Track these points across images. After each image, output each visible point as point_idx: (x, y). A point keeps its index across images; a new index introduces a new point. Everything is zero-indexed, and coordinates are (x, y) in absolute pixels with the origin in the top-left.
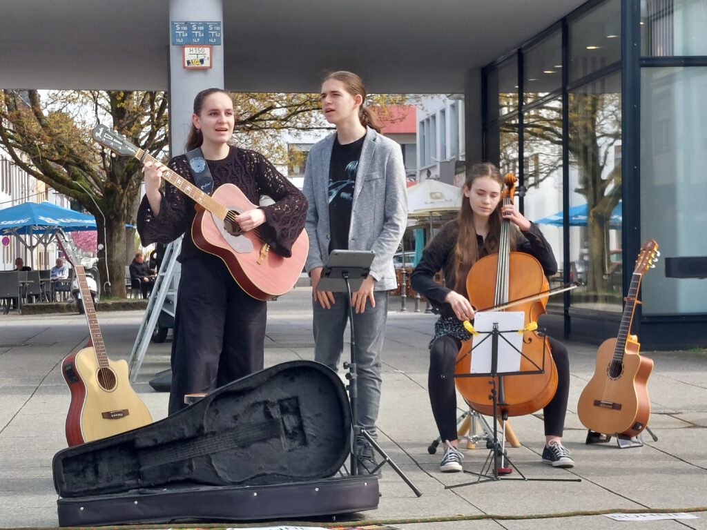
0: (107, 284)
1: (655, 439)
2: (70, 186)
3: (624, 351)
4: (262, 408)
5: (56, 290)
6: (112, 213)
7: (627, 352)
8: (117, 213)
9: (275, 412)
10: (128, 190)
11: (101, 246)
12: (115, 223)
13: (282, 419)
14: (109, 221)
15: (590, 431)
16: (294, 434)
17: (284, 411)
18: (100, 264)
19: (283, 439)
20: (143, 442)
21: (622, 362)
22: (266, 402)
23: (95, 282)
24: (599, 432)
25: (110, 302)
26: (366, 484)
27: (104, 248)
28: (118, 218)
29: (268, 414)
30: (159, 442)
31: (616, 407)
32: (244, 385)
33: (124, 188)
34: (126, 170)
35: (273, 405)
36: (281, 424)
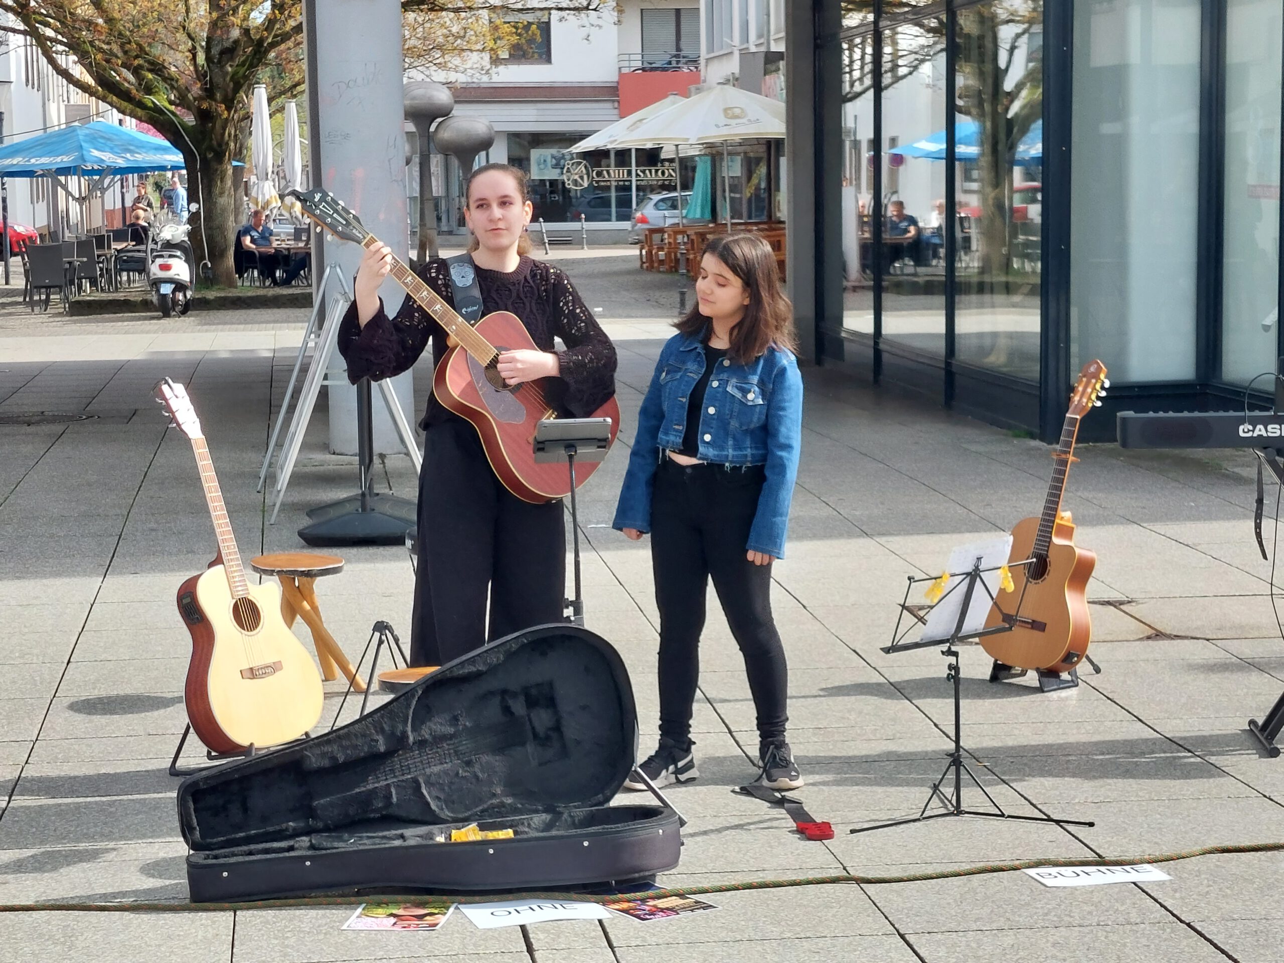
0: (205, 264)
1: (1097, 670)
2: (141, 105)
3: (1051, 538)
4: (497, 700)
5: (122, 270)
6: (211, 149)
7: (1056, 540)
8: (218, 149)
9: (519, 707)
10: (235, 112)
11: (194, 207)
12: (214, 165)
13: (529, 715)
14: (204, 160)
15: (996, 660)
16: (548, 738)
17: (532, 703)
18: (193, 235)
19: (530, 748)
20: (314, 761)
21: (1047, 556)
22: (504, 692)
23: (186, 266)
24: (1009, 663)
25: (211, 295)
26: (661, 831)
27: (200, 208)
28: (219, 156)
29: (507, 710)
30: (341, 759)
31: (1037, 626)
32: (471, 669)
33: (228, 109)
34: (232, 79)
35: (514, 695)
36: (528, 723)
